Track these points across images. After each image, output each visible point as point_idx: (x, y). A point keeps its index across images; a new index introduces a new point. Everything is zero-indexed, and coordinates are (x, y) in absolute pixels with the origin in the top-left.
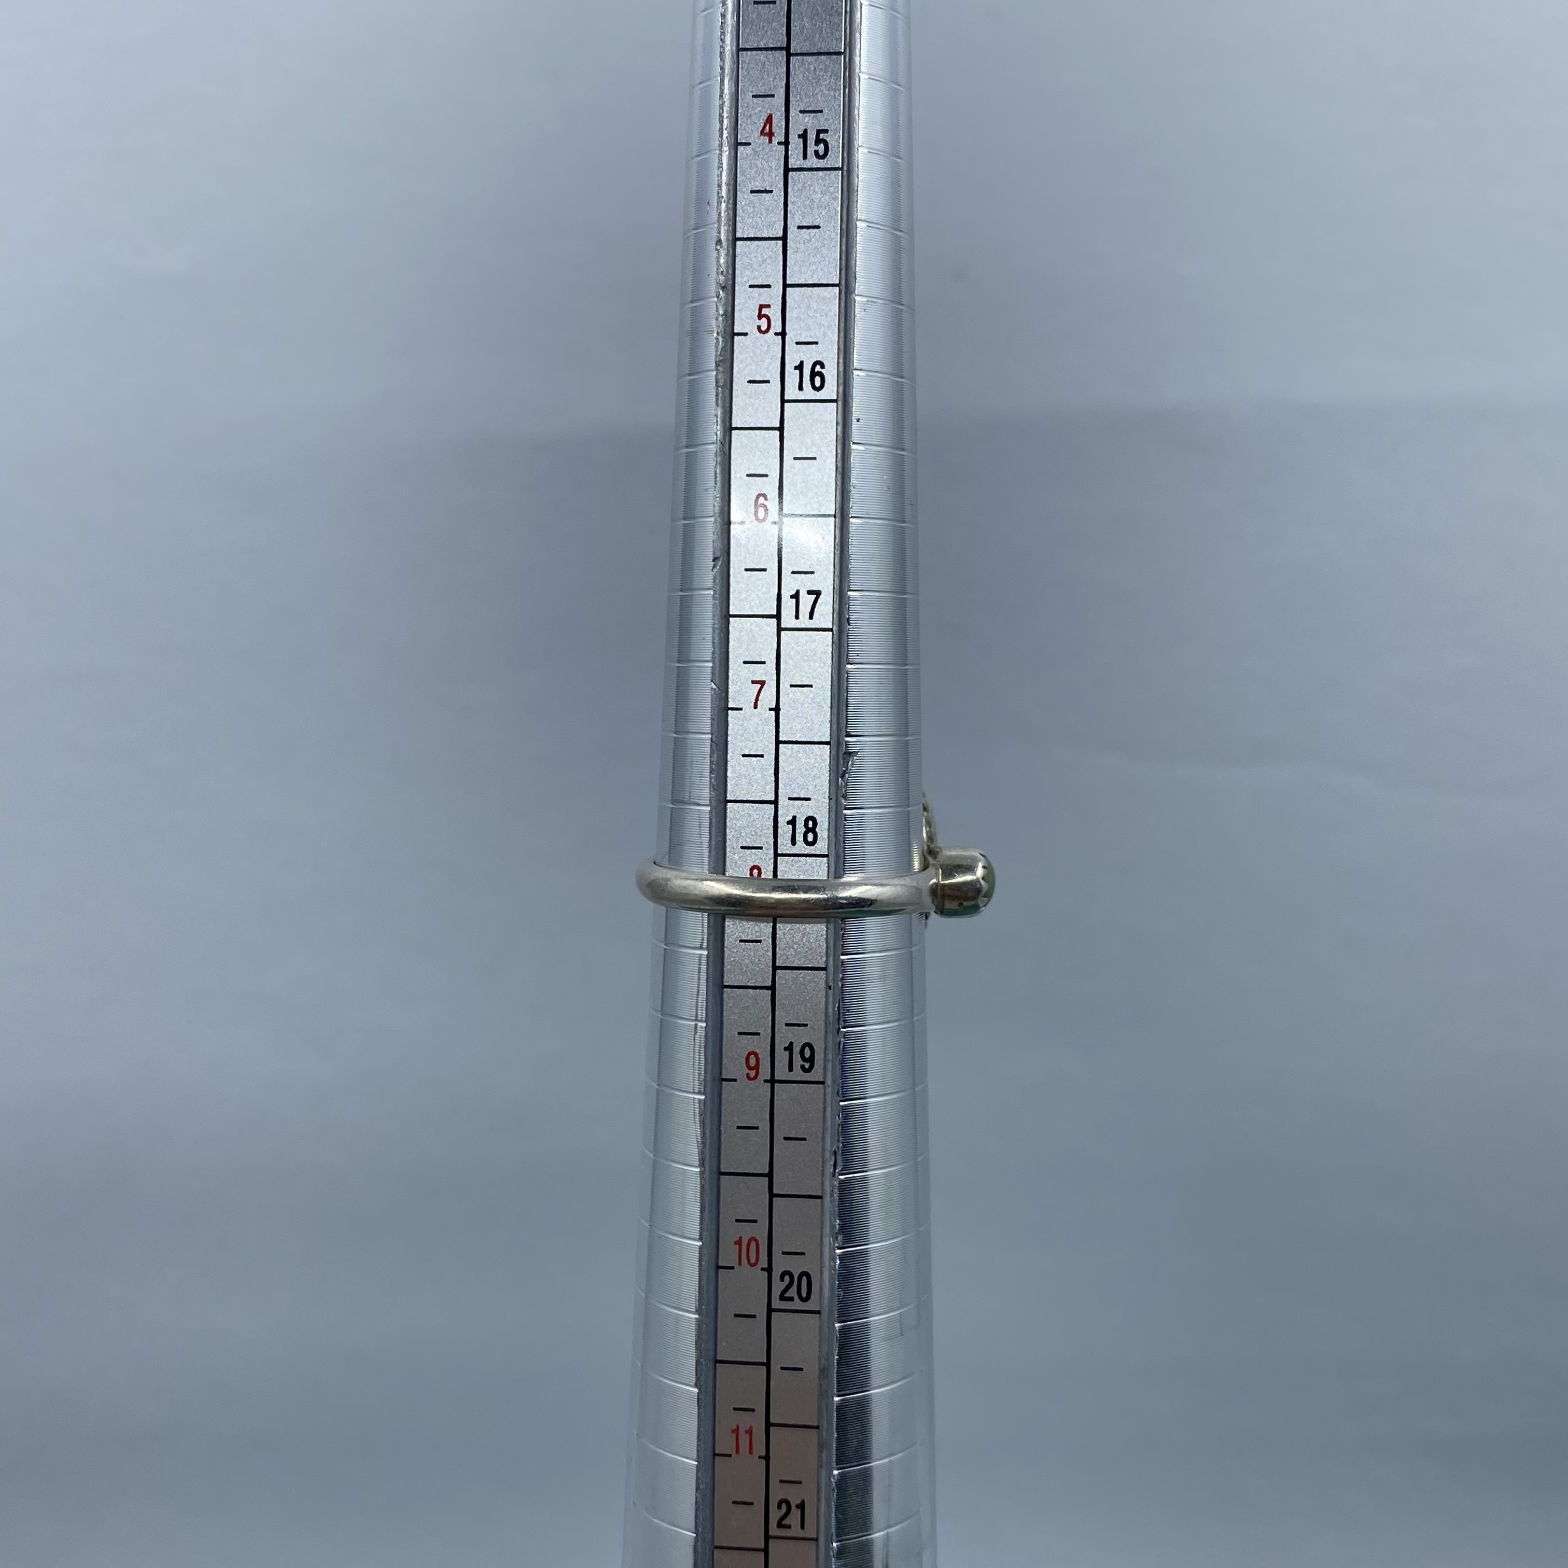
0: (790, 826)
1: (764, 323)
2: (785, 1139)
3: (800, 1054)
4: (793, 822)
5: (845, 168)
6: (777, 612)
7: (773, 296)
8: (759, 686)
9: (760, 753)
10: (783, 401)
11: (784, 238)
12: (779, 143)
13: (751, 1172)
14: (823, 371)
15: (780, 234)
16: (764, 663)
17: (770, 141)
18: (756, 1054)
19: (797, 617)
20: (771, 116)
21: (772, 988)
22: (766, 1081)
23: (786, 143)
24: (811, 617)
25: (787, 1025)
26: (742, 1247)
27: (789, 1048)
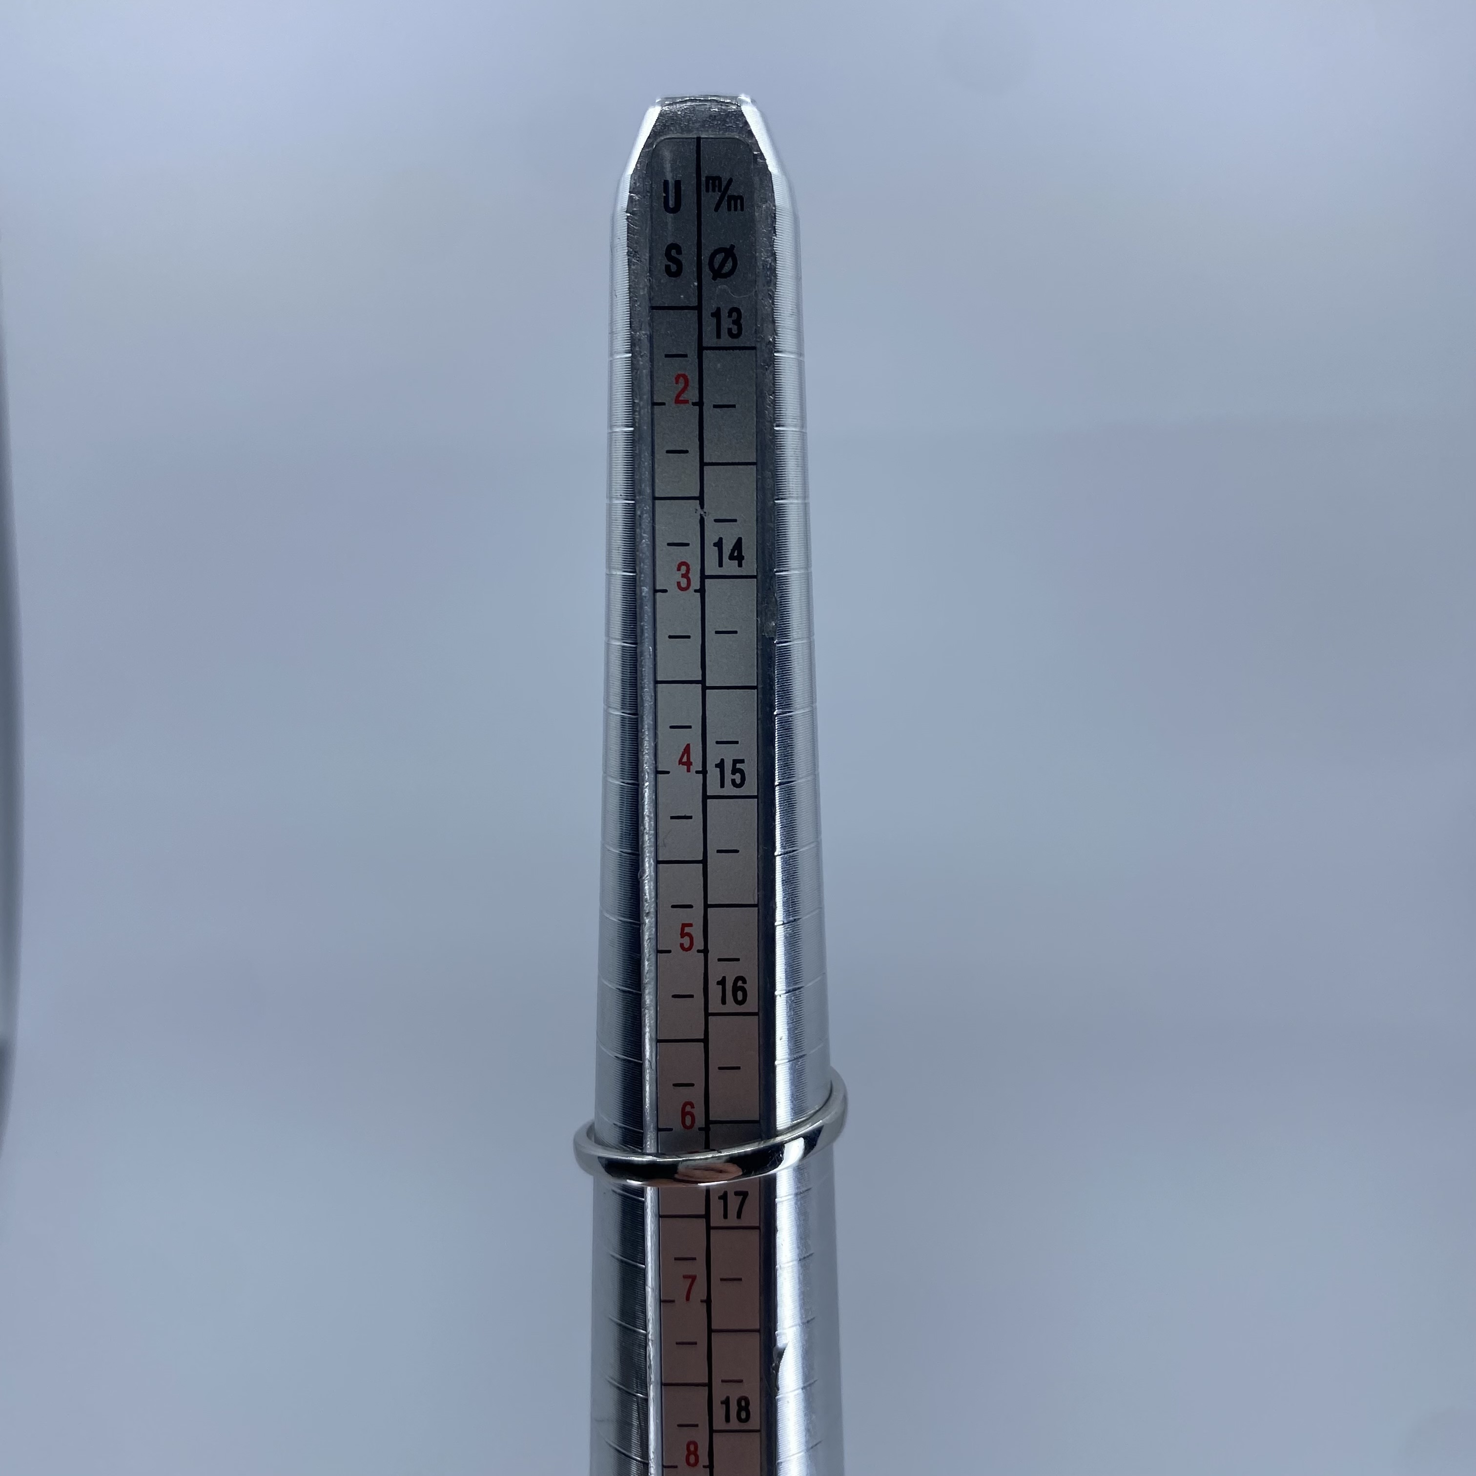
0: (725, 1406)
1: (686, 941)
4: (726, 1402)
5: (762, 796)
6: (706, 1212)
7: (695, 916)
8: (690, 1280)
9: (694, 1340)
10: (707, 1014)
11: (704, 862)
12: (697, 772)
14: (745, 986)
15: (701, 858)
16: (695, 1259)
17: (688, 770)
19: (725, 1216)
20: (688, 746)
23: (704, 772)
24: (739, 1216)
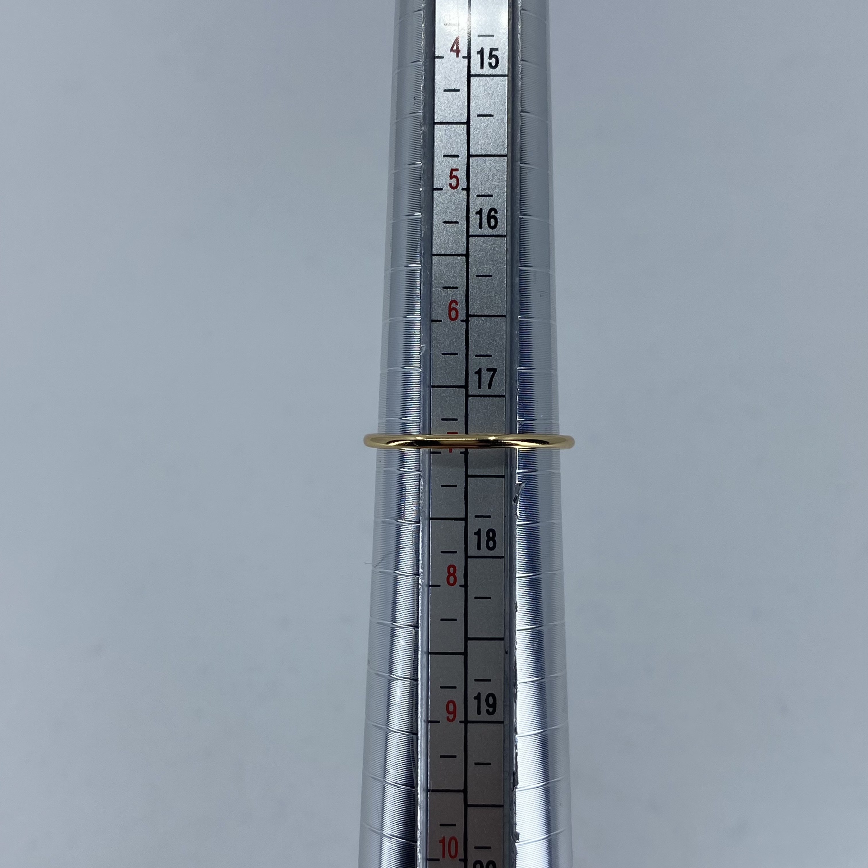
0: (477, 536)
1: (454, 182)
2: (476, 764)
3: (486, 701)
4: (478, 533)
5: (510, 75)
7: (460, 163)
10: (468, 236)
11: (468, 123)
12: (464, 57)
13: (451, 789)
14: (496, 215)
17: (458, 56)
18: (453, 702)
20: (458, 38)
21: (465, 654)
22: (461, 722)
23: (469, 57)
25: (476, 680)
26: (445, 845)
27: (478, 698)
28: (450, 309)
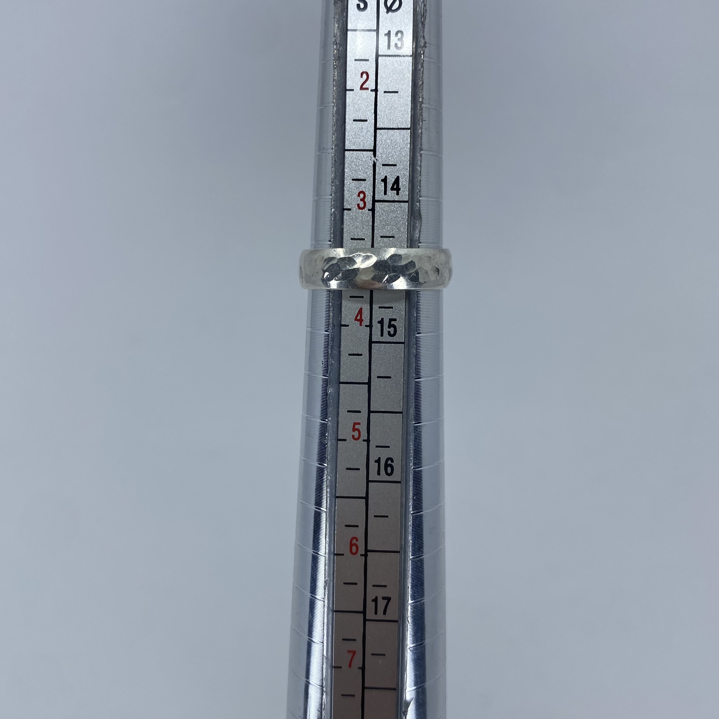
1: (356, 434)
5: (406, 342)
6: (363, 609)
7: (362, 418)
8: (352, 654)
9: (353, 694)
10: (368, 481)
11: (369, 384)
12: (366, 326)
14: (392, 464)
15: (367, 381)
16: (355, 640)
17: (361, 325)
19: (376, 613)
20: (361, 309)
23: (370, 326)
24: (385, 613)
28: (351, 545)
